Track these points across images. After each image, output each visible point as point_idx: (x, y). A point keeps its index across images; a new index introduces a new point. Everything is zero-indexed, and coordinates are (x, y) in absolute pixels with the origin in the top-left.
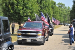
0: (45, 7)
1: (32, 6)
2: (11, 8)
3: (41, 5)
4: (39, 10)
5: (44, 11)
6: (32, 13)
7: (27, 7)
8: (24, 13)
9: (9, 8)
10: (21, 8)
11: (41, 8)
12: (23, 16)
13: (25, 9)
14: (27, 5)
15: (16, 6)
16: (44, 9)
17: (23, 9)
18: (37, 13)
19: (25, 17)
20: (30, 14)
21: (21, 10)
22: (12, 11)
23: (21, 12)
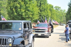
0: (44, 10)
1: (33, 9)
2: (15, 11)
3: (41, 8)
4: (39, 13)
5: (43, 13)
6: (33, 15)
7: (28, 10)
8: (26, 15)
9: (13, 11)
10: (24, 11)
11: (41, 11)
12: (25, 18)
13: (27, 11)
14: (29, 9)
15: (20, 10)
16: (43, 12)
17: (25, 12)
18: (38, 15)
19: (27, 18)
20: (31, 16)
21: (23, 12)
22: (15, 13)
23: (24, 14)
